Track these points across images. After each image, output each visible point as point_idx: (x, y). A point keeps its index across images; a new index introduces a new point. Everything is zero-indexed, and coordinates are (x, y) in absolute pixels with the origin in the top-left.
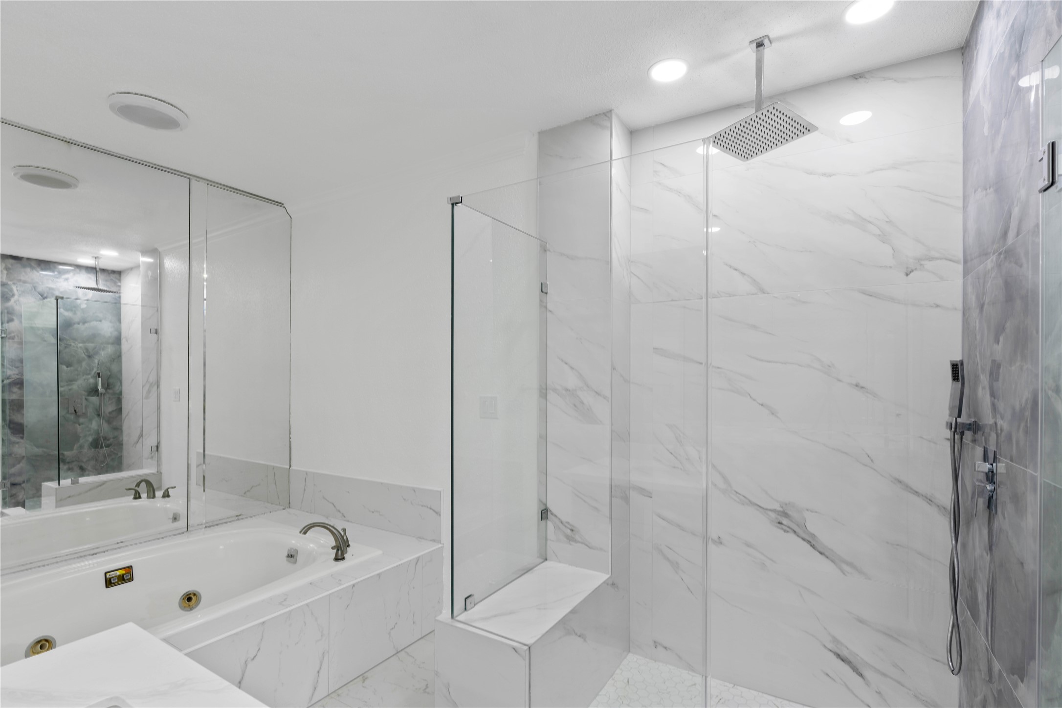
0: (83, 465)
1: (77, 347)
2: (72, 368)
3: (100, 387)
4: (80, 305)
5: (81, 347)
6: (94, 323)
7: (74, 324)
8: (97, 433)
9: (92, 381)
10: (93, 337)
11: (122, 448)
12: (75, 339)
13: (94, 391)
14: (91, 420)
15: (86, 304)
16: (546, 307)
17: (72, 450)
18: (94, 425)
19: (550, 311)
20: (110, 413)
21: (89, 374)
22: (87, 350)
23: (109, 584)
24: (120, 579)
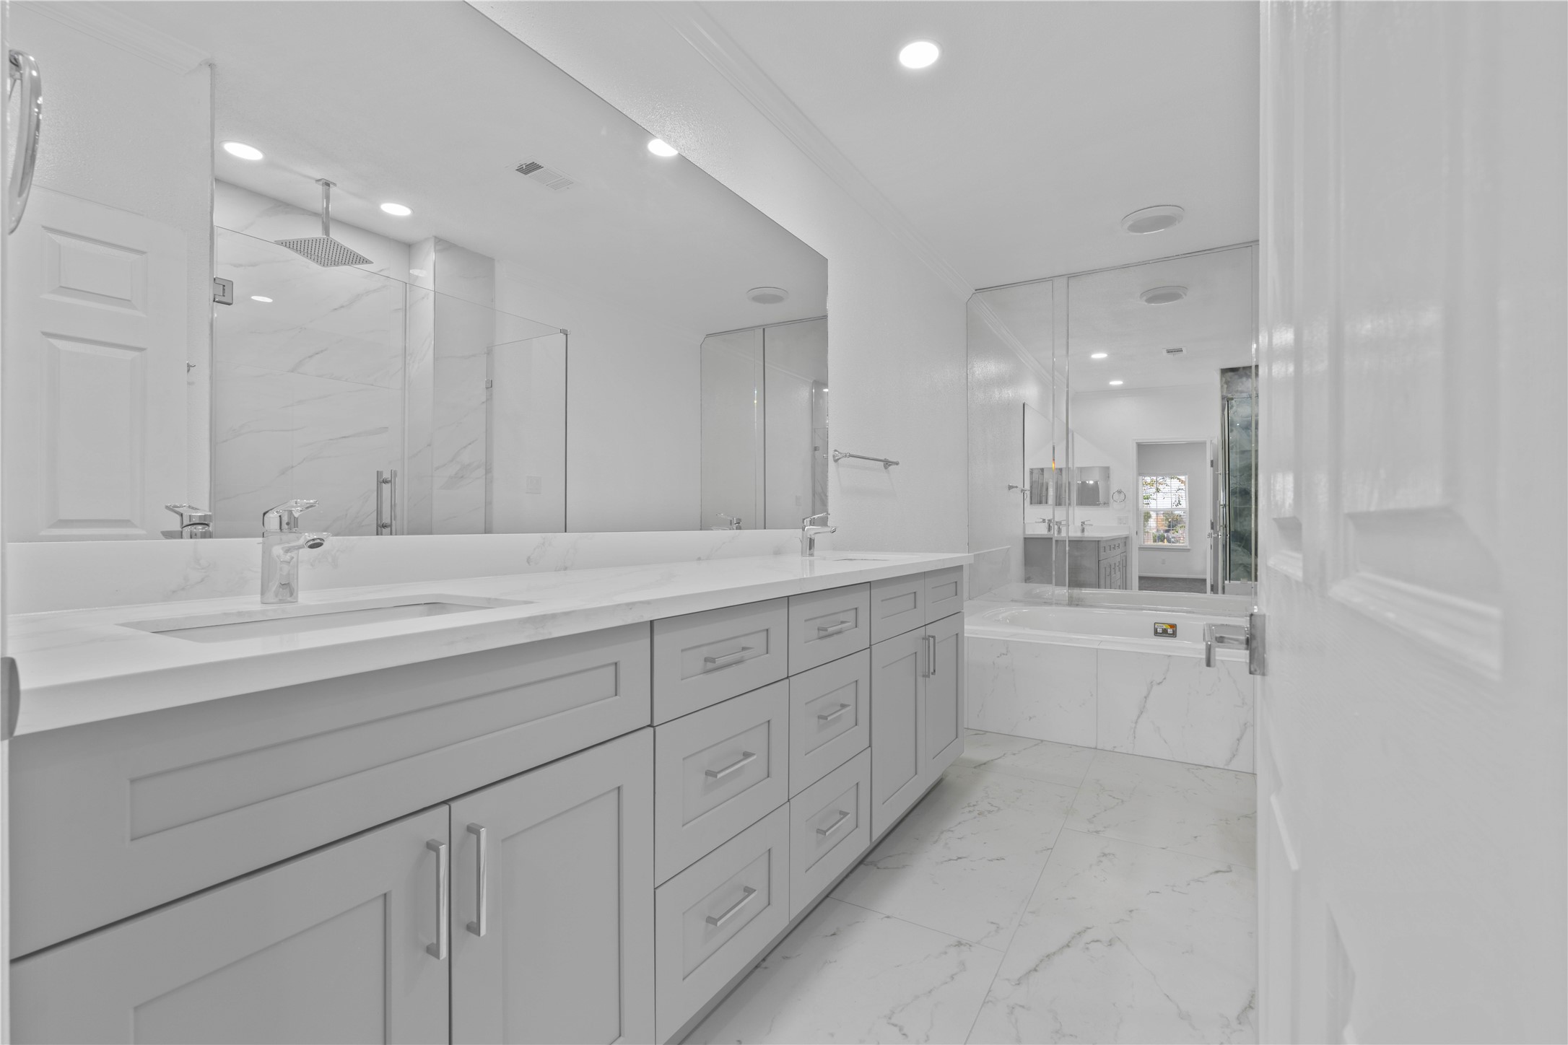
23: (1156, 633)
24: (1165, 631)
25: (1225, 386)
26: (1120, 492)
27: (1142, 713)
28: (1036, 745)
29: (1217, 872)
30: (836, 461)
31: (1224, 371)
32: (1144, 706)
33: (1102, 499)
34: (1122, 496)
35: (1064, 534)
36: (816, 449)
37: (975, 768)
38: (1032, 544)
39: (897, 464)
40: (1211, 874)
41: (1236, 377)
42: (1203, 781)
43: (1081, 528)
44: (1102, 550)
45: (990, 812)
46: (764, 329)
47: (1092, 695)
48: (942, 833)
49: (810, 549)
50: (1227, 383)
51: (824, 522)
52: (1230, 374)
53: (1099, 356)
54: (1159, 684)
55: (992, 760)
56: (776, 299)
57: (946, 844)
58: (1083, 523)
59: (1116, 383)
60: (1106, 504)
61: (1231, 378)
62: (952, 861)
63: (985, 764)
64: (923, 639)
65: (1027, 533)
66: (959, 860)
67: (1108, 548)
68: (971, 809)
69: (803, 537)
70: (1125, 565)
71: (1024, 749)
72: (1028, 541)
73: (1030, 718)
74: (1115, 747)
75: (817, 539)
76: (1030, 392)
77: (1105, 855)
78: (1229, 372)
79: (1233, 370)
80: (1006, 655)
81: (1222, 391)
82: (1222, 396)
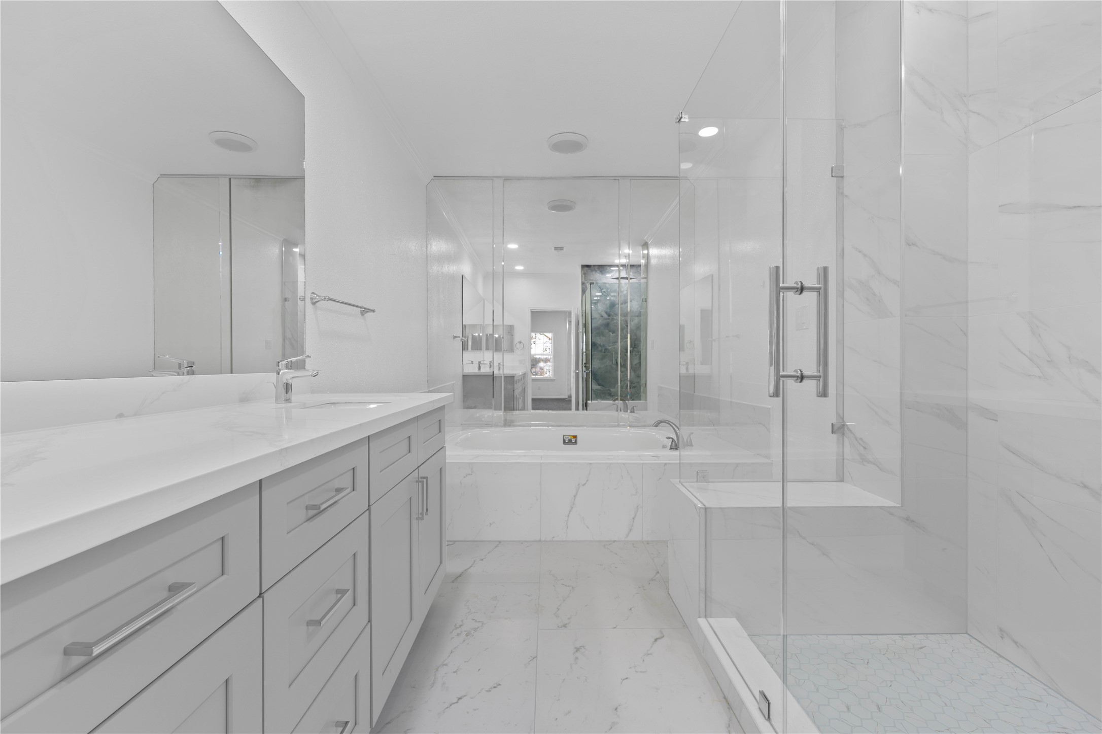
1: (618, 320)
4: (621, 292)
5: (620, 320)
7: (616, 304)
10: (626, 313)
12: (617, 315)
16: (842, 193)
17: (614, 388)
19: (846, 196)
20: (636, 365)
22: (624, 321)
23: (565, 442)
24: (570, 441)
25: (584, 276)
26: (520, 342)
27: (572, 508)
28: (496, 547)
29: (656, 640)
30: (314, 304)
31: (583, 266)
32: (574, 503)
33: (505, 346)
34: (522, 345)
35: (501, 372)
36: (286, 300)
37: (453, 582)
38: (469, 380)
39: (373, 311)
40: (653, 644)
41: (590, 270)
42: (616, 554)
43: (498, 367)
44: (515, 383)
45: (475, 629)
46: (230, 179)
47: (537, 500)
48: (437, 670)
49: (287, 393)
50: (585, 274)
51: (300, 366)
52: (586, 268)
53: (513, 246)
54: (583, 485)
55: (466, 570)
56: (242, 147)
57: (444, 684)
59: (519, 268)
60: (508, 350)
61: (587, 271)
62: (453, 705)
63: (460, 576)
64: (417, 482)
65: (465, 371)
66: (460, 701)
67: (517, 381)
68: (458, 631)
69: (277, 381)
70: (524, 390)
71: (489, 553)
72: (465, 377)
73: (491, 524)
74: (553, 537)
75: (295, 384)
76: (466, 268)
77: (578, 649)
78: (586, 267)
79: (588, 266)
80: (471, 475)
81: (582, 279)
82: (582, 282)
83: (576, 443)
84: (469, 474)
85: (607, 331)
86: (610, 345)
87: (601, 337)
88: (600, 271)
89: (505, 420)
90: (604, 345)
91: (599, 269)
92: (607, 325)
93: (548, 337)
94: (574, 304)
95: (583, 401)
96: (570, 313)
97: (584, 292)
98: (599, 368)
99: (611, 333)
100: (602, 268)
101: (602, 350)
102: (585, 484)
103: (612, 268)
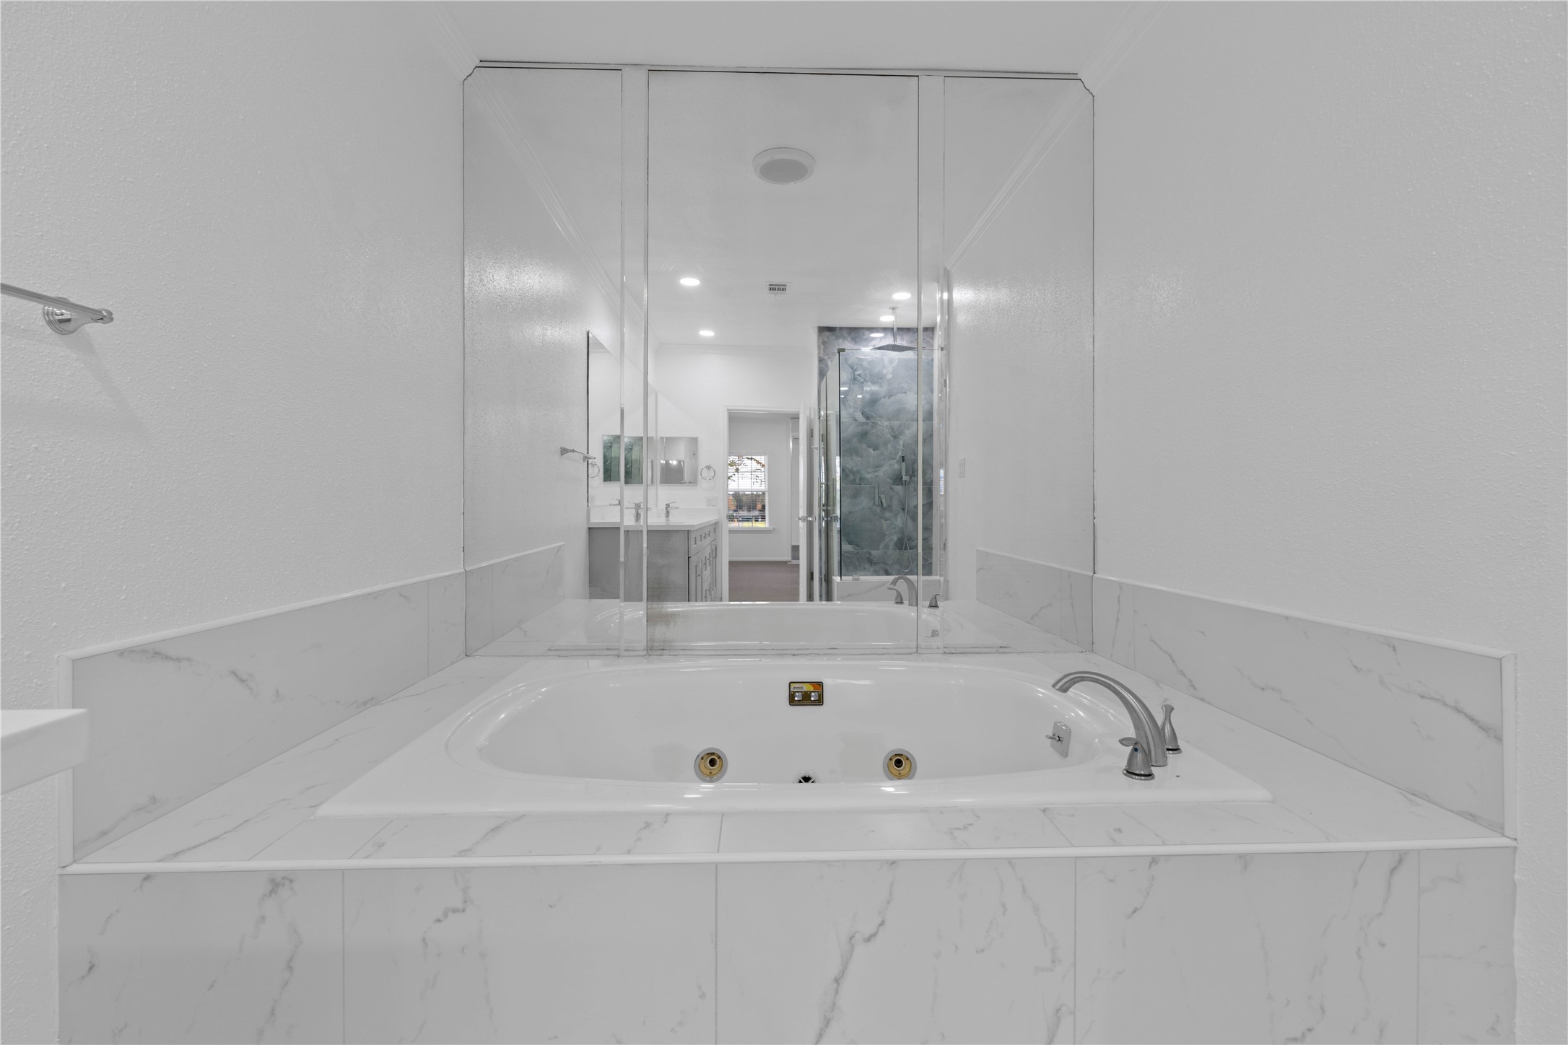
0: (888, 567)
1: (883, 426)
2: (878, 451)
3: (904, 473)
4: (886, 375)
5: (886, 426)
6: (900, 396)
7: (881, 399)
8: (902, 531)
9: (896, 466)
10: (897, 414)
11: (931, 553)
12: (881, 417)
13: (898, 479)
14: (896, 515)
15: (892, 373)
17: (878, 549)
18: (899, 522)
20: (915, 507)
21: (894, 459)
22: (892, 429)
23: (792, 701)
24: (806, 696)
25: (822, 347)
26: (709, 468)
27: (827, 1022)
31: (822, 330)
33: (687, 476)
34: (712, 471)
38: (599, 537)
41: (833, 337)
43: (665, 511)
44: (692, 541)
47: (703, 996)
50: (824, 343)
52: (827, 334)
53: (690, 282)
54: (868, 940)
58: (668, 506)
59: (707, 333)
60: (693, 482)
61: (828, 338)
67: (698, 539)
70: (715, 553)
72: (593, 531)
76: (597, 323)
78: (827, 331)
79: (831, 329)
80: (464, 911)
81: (819, 353)
82: (819, 358)
83: (820, 701)
84: (455, 911)
85: (864, 446)
86: (869, 470)
87: (854, 457)
88: (852, 339)
89: (651, 640)
90: (858, 472)
91: (850, 334)
92: (863, 435)
93: (758, 462)
94: (803, 400)
95: (821, 573)
96: (795, 418)
97: (822, 374)
98: (850, 512)
99: (871, 450)
100: (856, 333)
101: (855, 480)
102: (873, 935)
103: (873, 335)
